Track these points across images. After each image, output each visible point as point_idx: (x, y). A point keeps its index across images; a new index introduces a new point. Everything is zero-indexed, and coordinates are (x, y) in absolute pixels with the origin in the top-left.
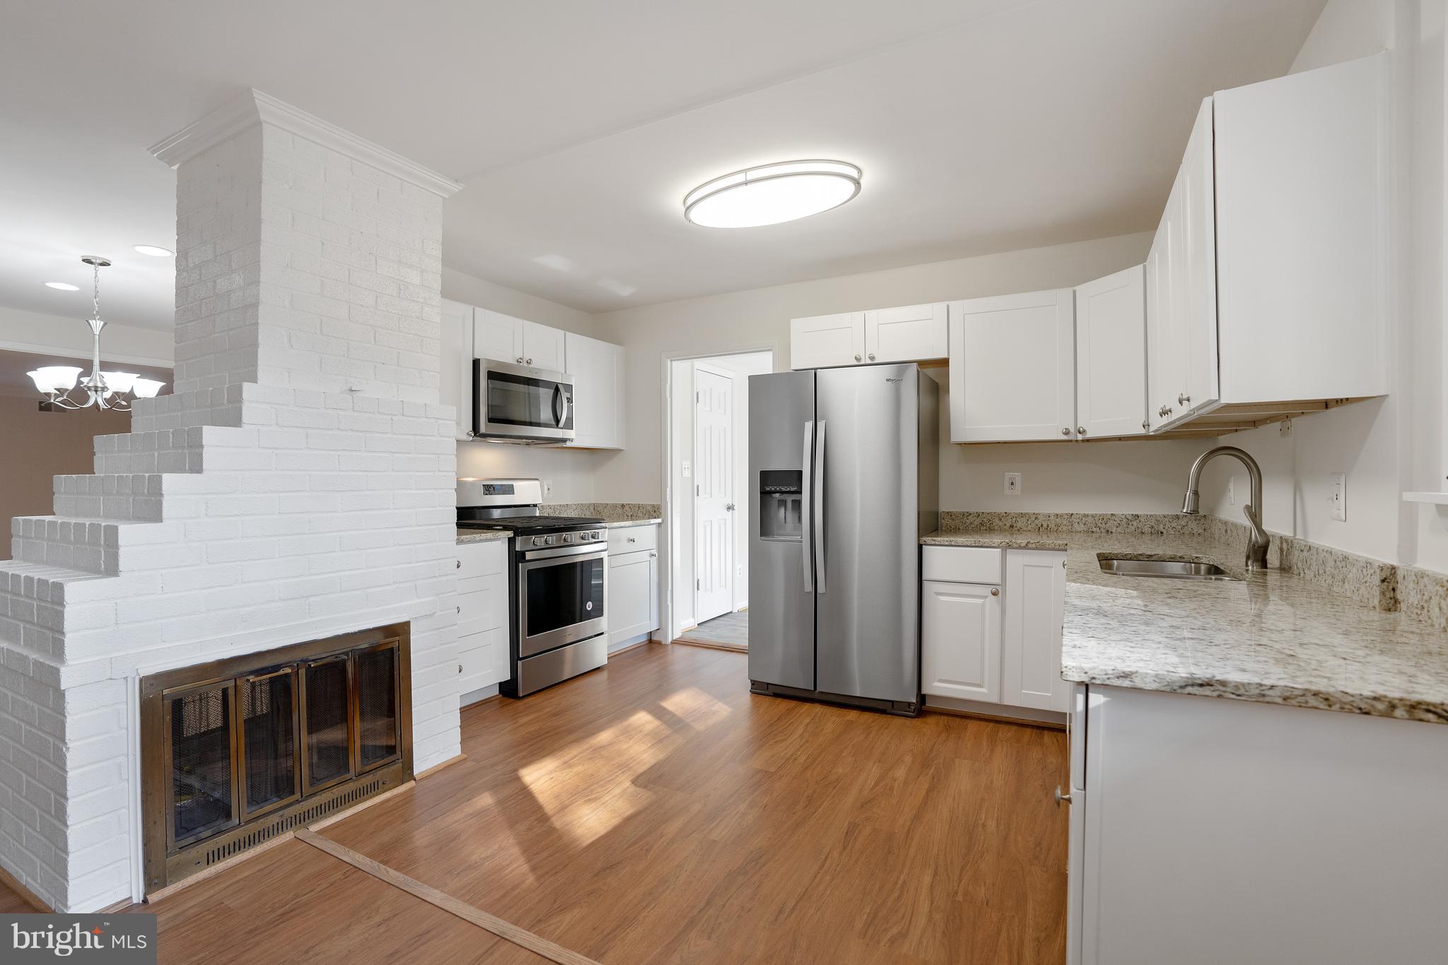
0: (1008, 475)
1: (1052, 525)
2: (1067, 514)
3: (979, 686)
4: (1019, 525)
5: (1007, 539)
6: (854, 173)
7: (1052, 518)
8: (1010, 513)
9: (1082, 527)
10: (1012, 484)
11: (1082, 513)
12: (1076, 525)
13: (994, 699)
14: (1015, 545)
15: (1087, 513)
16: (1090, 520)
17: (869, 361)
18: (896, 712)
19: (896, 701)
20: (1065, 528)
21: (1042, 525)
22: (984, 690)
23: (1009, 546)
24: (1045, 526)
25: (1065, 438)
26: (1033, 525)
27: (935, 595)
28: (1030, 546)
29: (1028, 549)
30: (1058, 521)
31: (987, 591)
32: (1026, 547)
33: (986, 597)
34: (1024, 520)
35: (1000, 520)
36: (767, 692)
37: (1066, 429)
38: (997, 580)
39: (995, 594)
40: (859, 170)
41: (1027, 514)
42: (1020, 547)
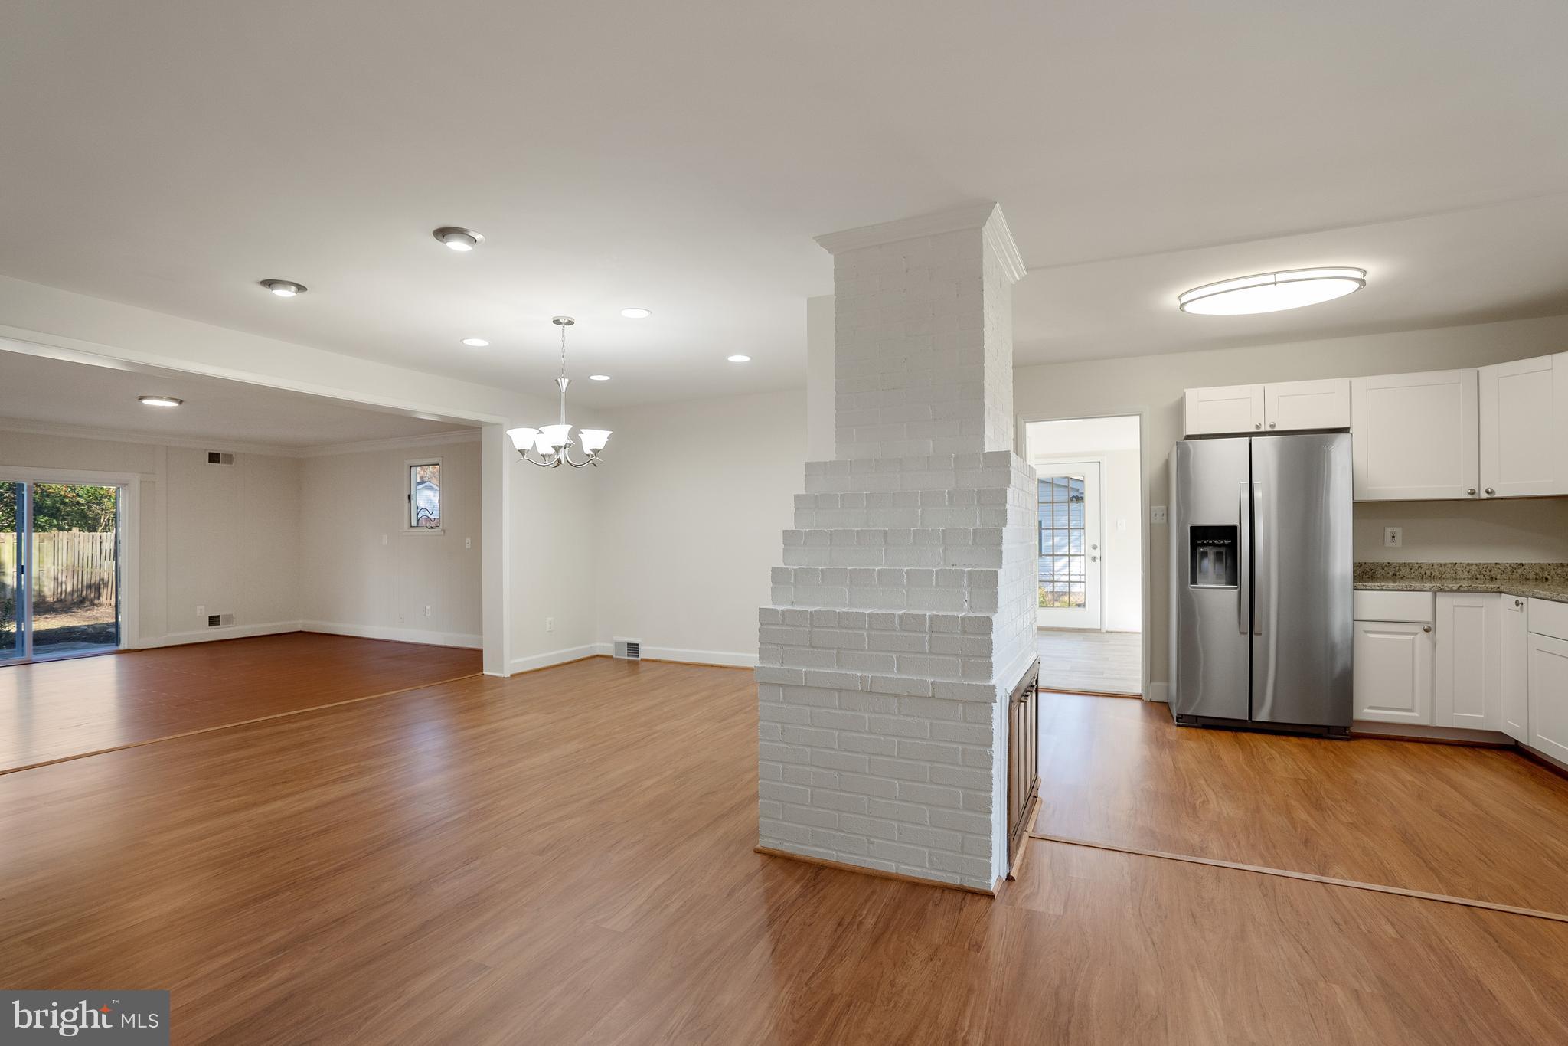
0: (1389, 530)
1: (1436, 573)
2: (1451, 564)
3: (1412, 711)
4: (1402, 573)
5: (1437, 584)
6: (1359, 275)
7: (1435, 567)
8: (1393, 563)
9: (1466, 575)
10: (1393, 537)
11: (1467, 562)
12: (1460, 573)
13: (1426, 722)
14: (1447, 589)
15: (1470, 562)
16: (1474, 568)
17: (1268, 429)
18: (1331, 736)
19: (1333, 727)
20: (1449, 576)
21: (1425, 573)
22: (1415, 714)
23: (1441, 590)
24: (1428, 573)
25: (1470, 497)
26: (1417, 573)
27: (1364, 633)
28: (1462, 589)
29: (1462, 592)
30: (1442, 569)
31: (1418, 628)
32: (1458, 590)
33: (1417, 634)
34: (1407, 568)
35: (1383, 569)
36: (1196, 725)
37: (1471, 490)
38: (1428, 618)
39: (1426, 631)
40: (1365, 272)
41: (1411, 563)
42: (1452, 590)
